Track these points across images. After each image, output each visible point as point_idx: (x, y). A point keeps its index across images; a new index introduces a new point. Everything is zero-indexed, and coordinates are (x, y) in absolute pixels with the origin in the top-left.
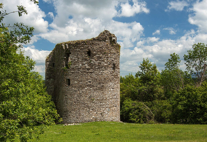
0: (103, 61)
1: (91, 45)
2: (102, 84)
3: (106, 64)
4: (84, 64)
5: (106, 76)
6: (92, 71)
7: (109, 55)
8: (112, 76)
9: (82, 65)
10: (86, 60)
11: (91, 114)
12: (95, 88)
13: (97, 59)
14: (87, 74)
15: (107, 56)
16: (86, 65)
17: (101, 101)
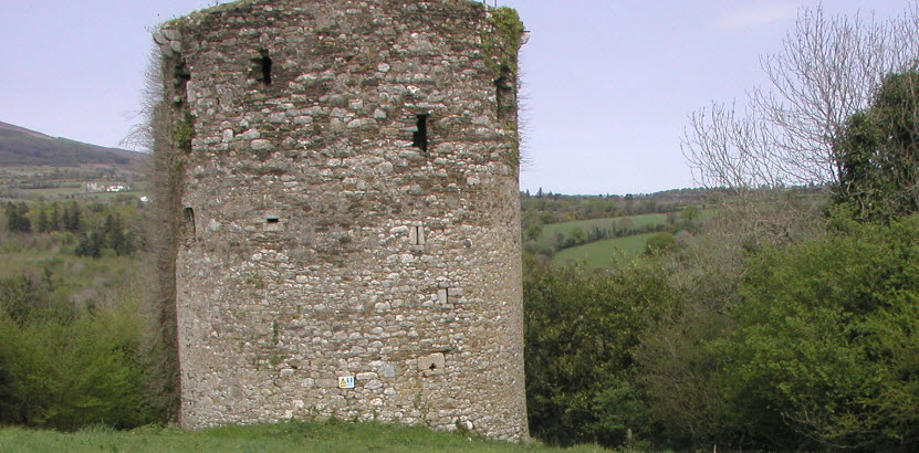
0: (345, 104)
1: (270, 24)
2: (338, 232)
3: (357, 122)
4: (244, 129)
5: (362, 184)
6: (281, 165)
7: (384, 67)
8: (408, 181)
9: (235, 133)
10: (250, 104)
11: (285, 388)
12: (301, 250)
13: (303, 97)
14: (256, 179)
15: (362, 78)
16: (253, 133)
17: (337, 323)
